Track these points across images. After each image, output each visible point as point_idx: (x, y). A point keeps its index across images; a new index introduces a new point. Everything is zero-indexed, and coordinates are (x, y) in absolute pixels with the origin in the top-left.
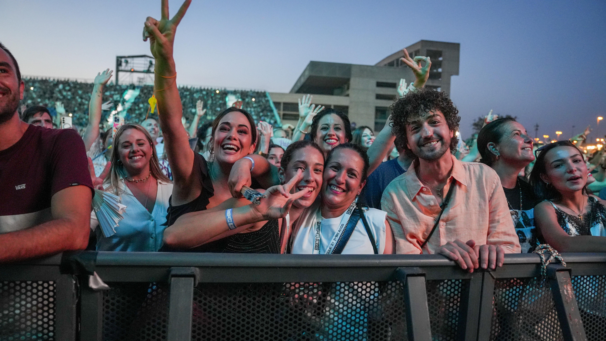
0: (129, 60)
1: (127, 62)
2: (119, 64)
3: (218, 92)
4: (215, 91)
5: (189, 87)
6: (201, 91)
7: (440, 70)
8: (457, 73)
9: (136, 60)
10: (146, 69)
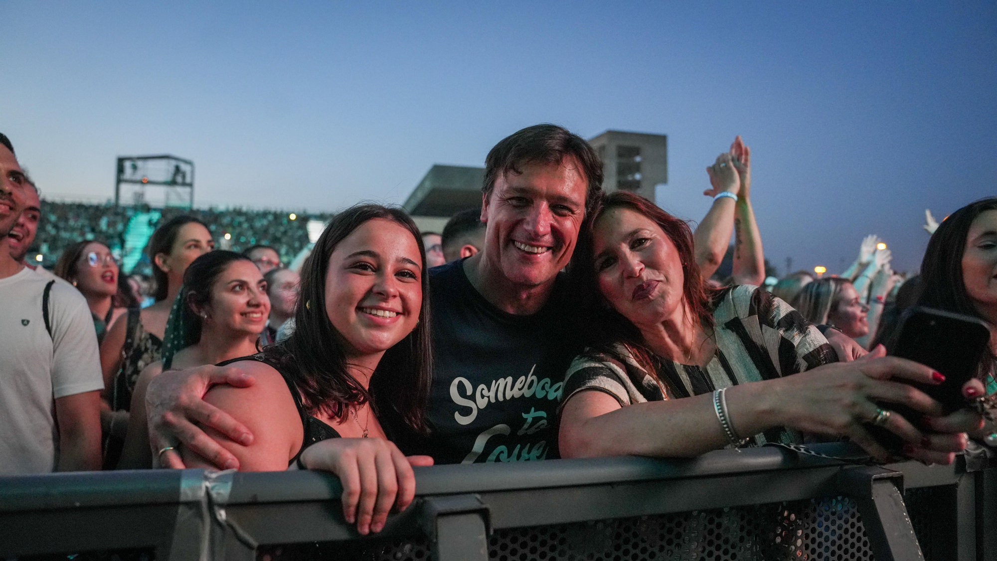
0: (140, 164)
1: (135, 167)
2: (120, 170)
3: (293, 217)
4: (288, 215)
5: (244, 209)
6: (265, 214)
7: (638, 176)
8: (664, 181)
9: (151, 164)
10: (169, 178)
